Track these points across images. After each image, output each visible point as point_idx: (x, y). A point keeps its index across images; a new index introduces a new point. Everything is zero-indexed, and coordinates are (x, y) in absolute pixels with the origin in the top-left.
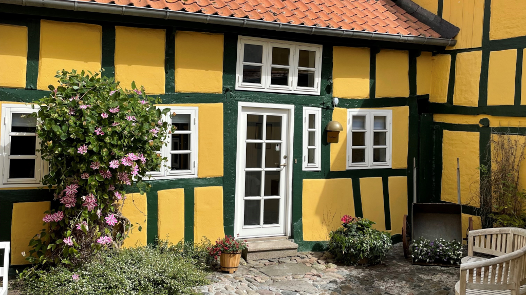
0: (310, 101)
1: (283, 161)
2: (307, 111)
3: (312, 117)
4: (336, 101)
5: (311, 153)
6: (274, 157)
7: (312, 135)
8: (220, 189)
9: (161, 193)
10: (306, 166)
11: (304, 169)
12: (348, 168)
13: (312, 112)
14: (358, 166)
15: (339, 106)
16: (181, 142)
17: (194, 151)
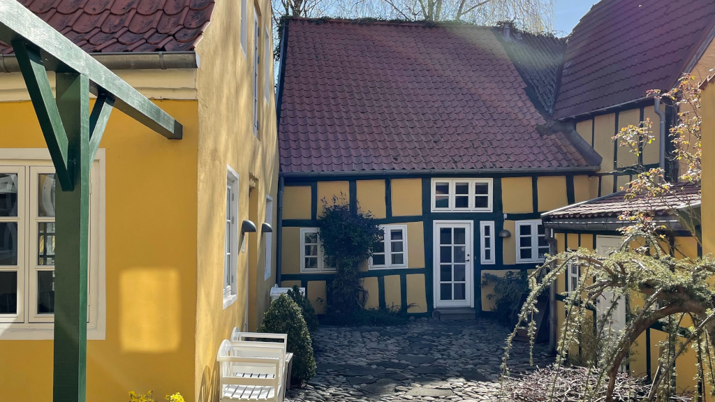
0: (486, 217)
1: (467, 258)
2: (483, 224)
3: (487, 229)
4: (505, 216)
5: (488, 253)
6: (460, 255)
7: (487, 241)
8: (423, 276)
9: (386, 277)
10: (483, 261)
11: (482, 263)
12: (517, 263)
13: (487, 225)
14: (526, 261)
15: (507, 219)
16: (397, 247)
17: (405, 253)
